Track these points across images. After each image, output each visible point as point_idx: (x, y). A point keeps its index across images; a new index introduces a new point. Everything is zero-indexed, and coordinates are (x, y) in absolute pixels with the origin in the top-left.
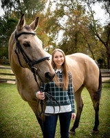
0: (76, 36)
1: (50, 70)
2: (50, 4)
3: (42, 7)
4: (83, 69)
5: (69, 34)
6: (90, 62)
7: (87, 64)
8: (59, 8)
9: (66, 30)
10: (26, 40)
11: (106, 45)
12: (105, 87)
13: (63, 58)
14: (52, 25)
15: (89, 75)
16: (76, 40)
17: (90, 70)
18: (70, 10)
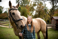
0: (40, 12)
1: (23, 24)
2: (31, 2)
3: (29, 3)
4: (40, 24)
5: (37, 12)
6: (43, 21)
7: (41, 22)
8: (34, 3)
9: (36, 10)
10: (13, 12)
11: (50, 16)
12: (50, 30)
13: (31, 20)
14: (32, 9)
15: (42, 26)
16: (40, 14)
17: (43, 24)
18: (38, 4)
